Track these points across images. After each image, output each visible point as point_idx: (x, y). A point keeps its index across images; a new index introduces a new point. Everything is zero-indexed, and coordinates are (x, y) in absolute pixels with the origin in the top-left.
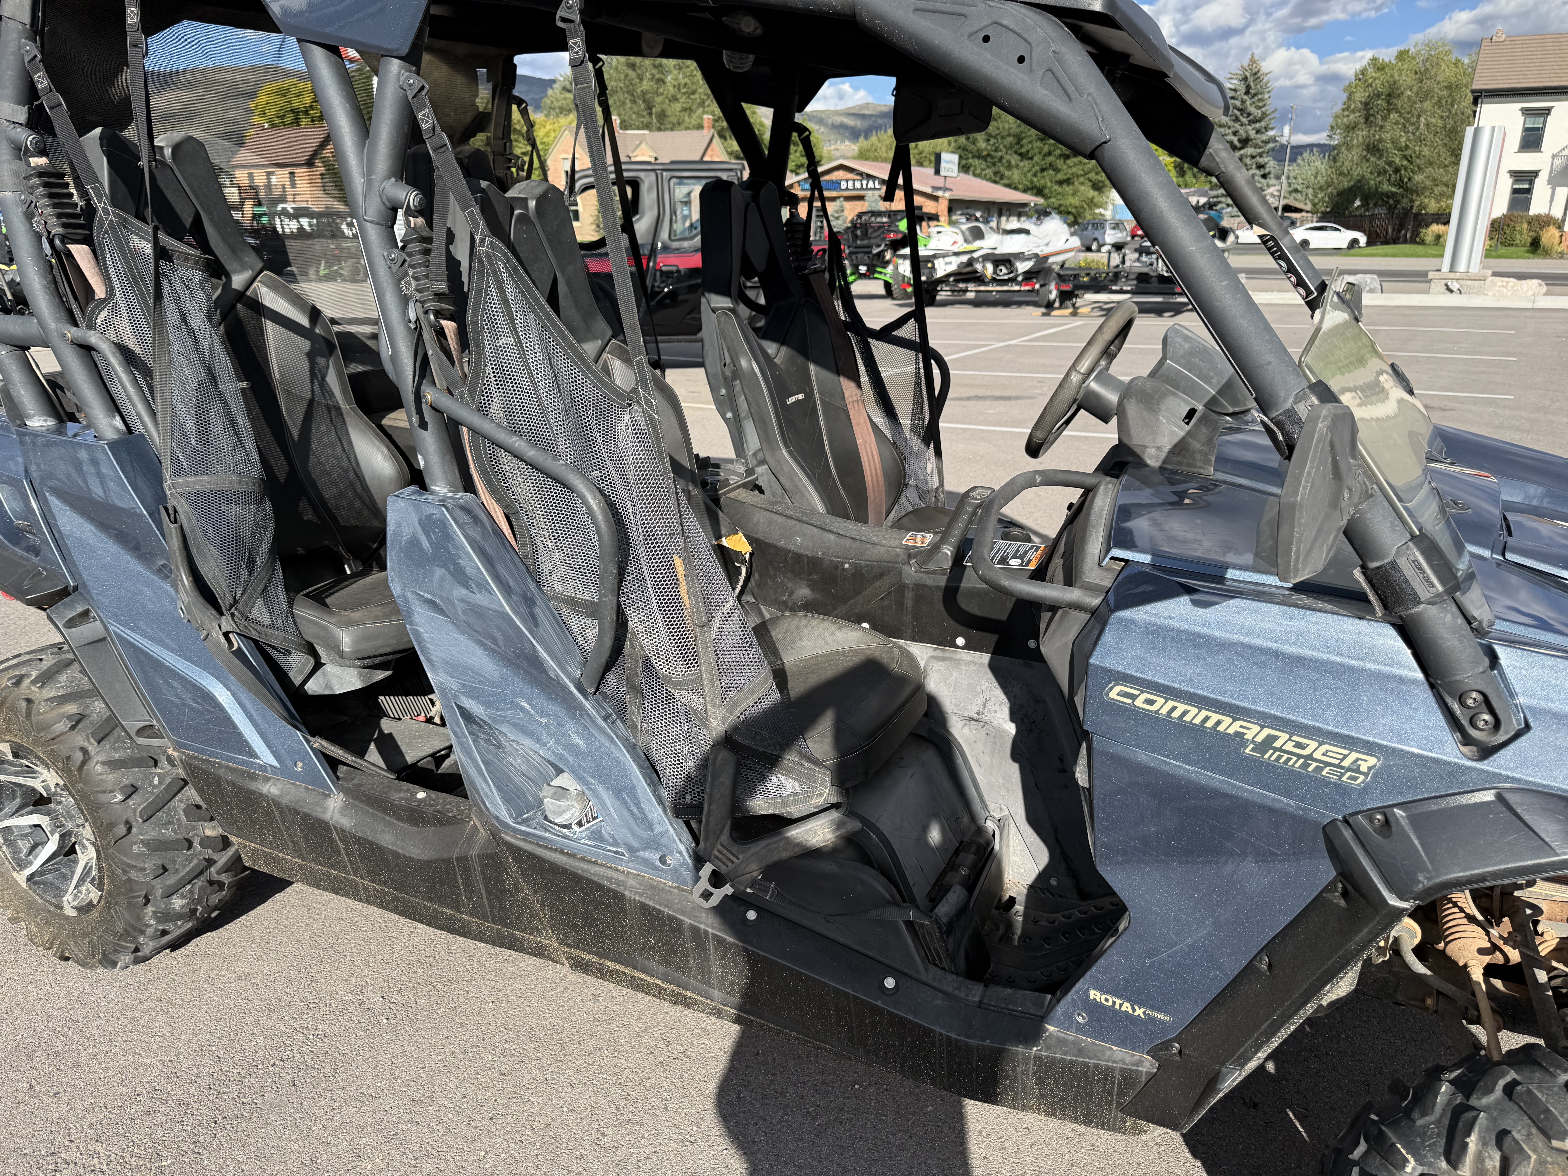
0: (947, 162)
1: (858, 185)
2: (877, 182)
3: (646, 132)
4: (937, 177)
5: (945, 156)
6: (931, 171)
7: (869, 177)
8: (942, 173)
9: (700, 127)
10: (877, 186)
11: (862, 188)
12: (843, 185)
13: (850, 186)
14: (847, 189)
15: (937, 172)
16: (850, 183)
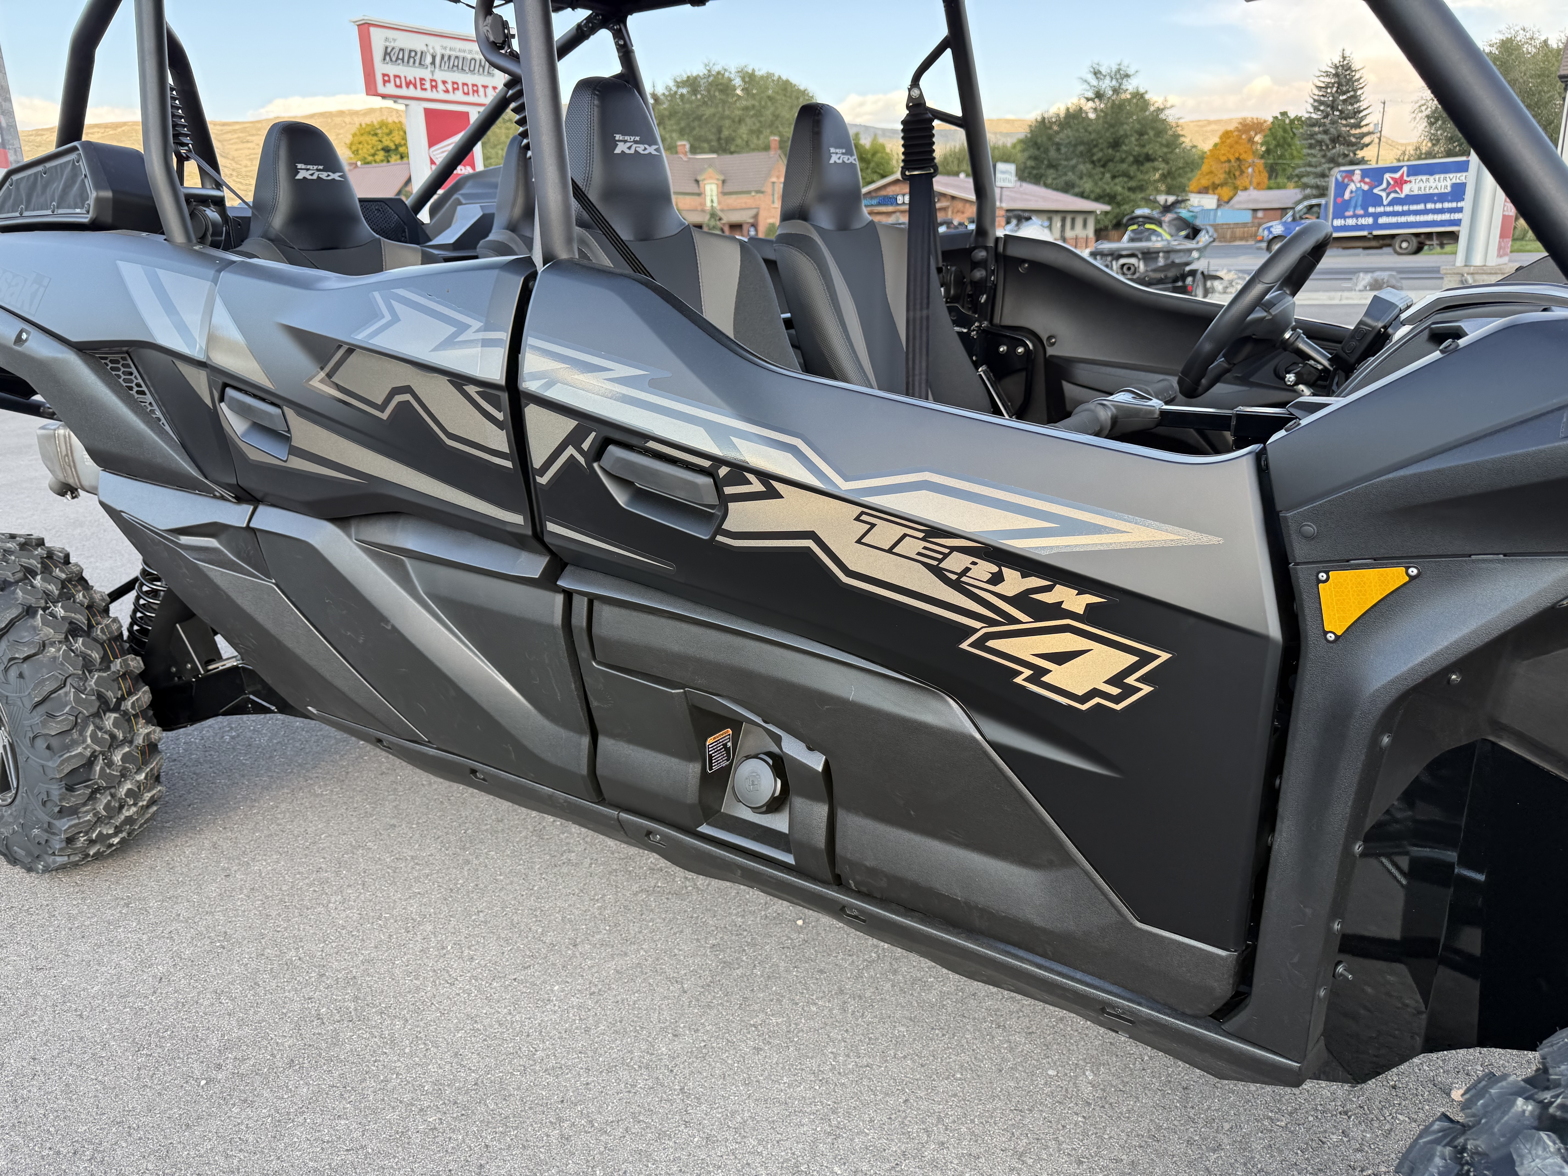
0: (1003, 172)
3: (714, 156)
5: (1000, 166)
9: (767, 148)
12: (900, 200)
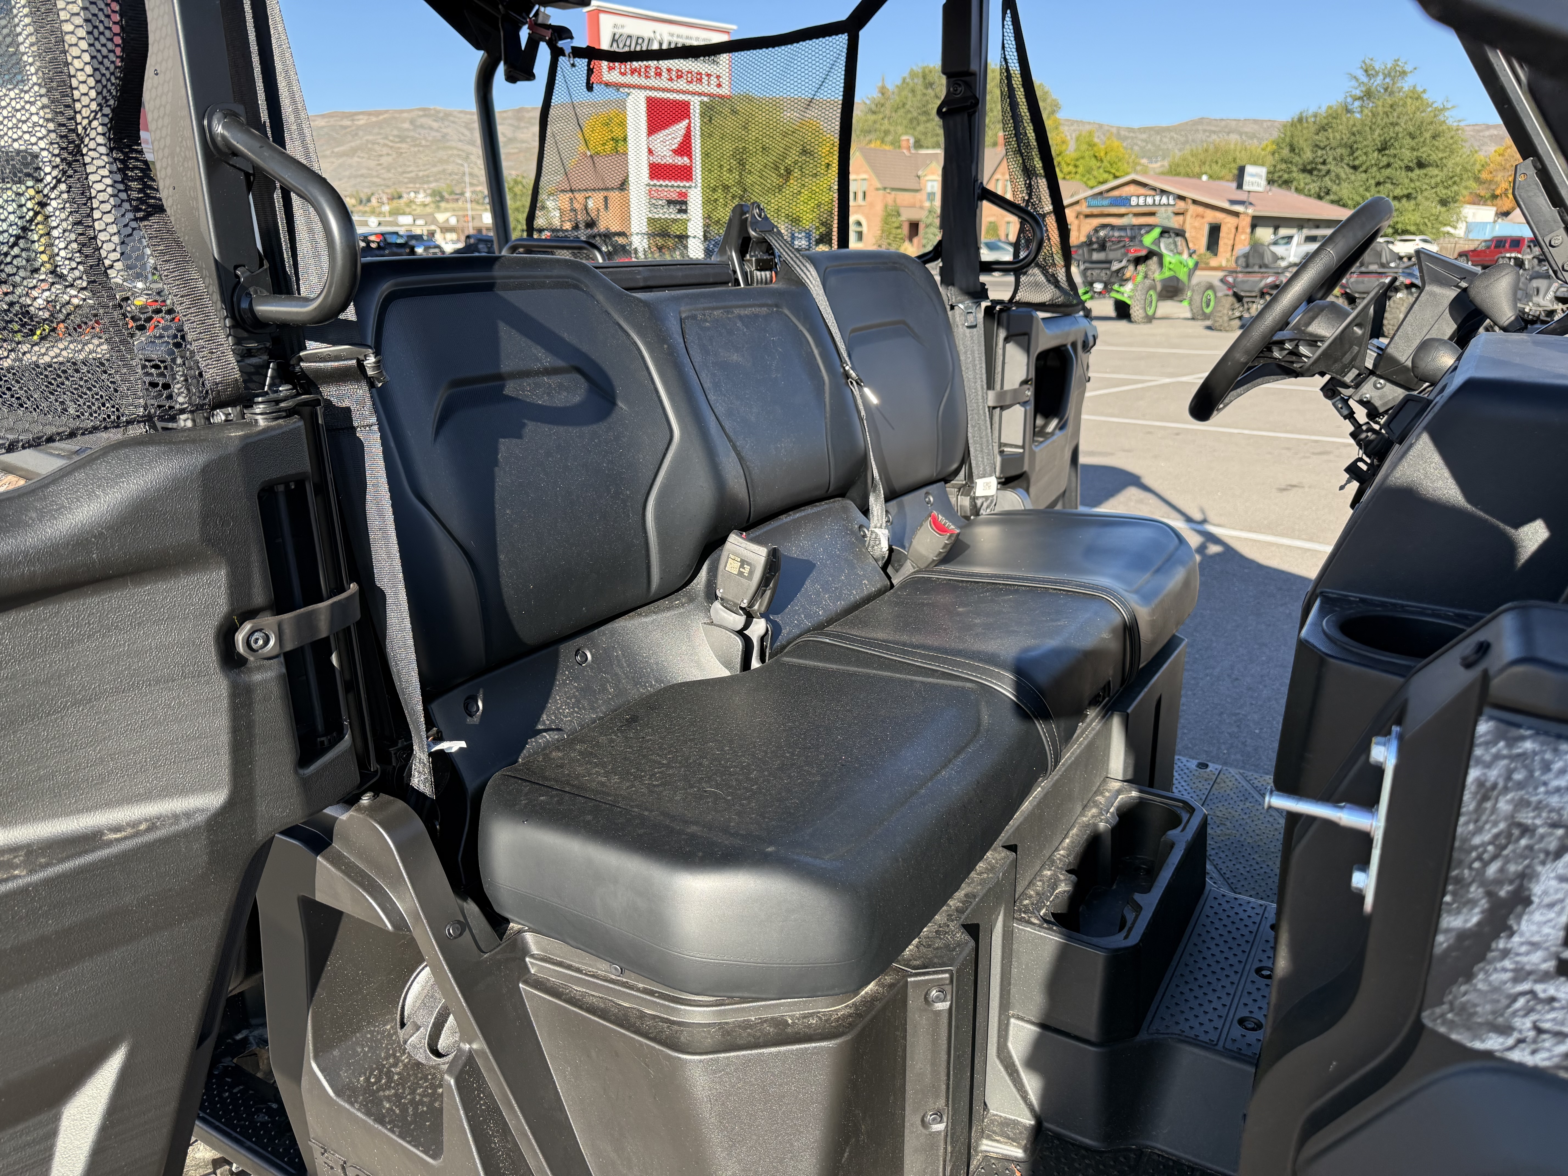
0: (1252, 175)
1: (1150, 201)
2: (1171, 198)
4: (1239, 192)
5: (1249, 169)
6: (1234, 185)
7: (1163, 192)
8: (1246, 187)
10: (1172, 202)
11: (1154, 204)
12: (1134, 201)
13: (1141, 201)
14: (1138, 205)
15: (1240, 186)
16: (1141, 200)
